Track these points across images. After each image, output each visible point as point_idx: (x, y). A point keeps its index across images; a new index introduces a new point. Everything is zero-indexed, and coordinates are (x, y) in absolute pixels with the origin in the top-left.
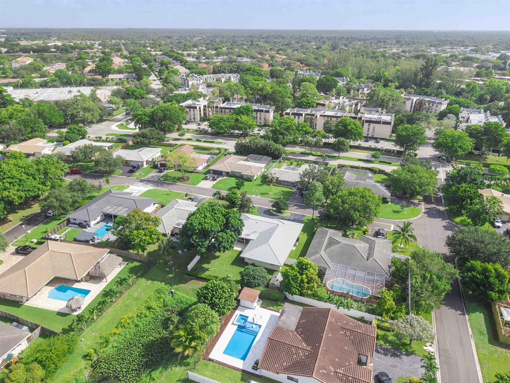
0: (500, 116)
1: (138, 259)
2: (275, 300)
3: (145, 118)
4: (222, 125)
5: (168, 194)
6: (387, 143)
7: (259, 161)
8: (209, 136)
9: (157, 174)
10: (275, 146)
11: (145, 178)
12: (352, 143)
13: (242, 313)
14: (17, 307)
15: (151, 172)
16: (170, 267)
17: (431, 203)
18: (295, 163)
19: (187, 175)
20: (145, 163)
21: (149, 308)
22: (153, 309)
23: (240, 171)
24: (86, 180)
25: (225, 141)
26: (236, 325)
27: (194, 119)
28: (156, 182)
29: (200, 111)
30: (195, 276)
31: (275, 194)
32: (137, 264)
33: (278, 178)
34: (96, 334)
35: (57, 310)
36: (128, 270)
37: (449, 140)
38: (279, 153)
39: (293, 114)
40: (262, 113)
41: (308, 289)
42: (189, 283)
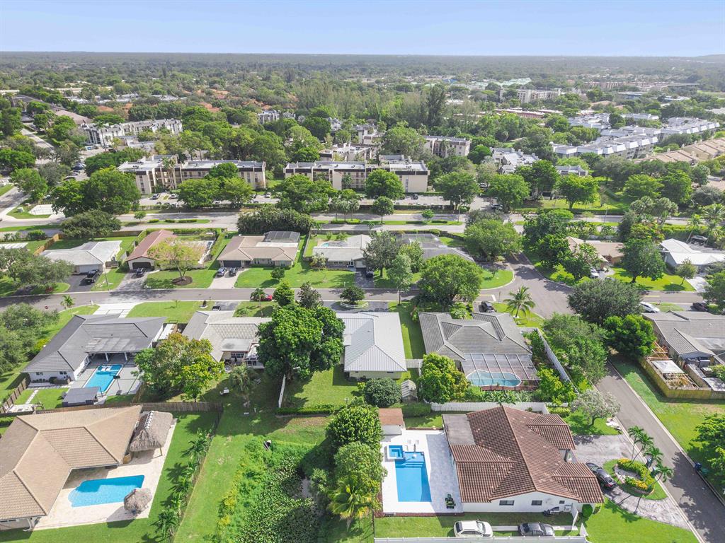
0: (534, 154)
1: (192, 409)
2: (419, 417)
3: (75, 196)
4: (203, 195)
5: (174, 308)
6: (426, 198)
7: (287, 239)
8: (181, 213)
9: (133, 280)
10: (298, 216)
11: (118, 289)
12: (394, 202)
13: (392, 443)
14: (25, 538)
15: (121, 279)
16: (249, 409)
17: (518, 263)
18: (334, 237)
19: (188, 274)
20: (104, 266)
21: (250, 475)
22: (259, 474)
23: (270, 257)
24: (31, 305)
25: (213, 218)
26: (391, 460)
27: (143, 190)
28: (140, 292)
29: (151, 178)
30: (294, 413)
31: (332, 281)
32: (195, 417)
33: (327, 259)
34: (196, 535)
35: (104, 521)
36: (186, 430)
37: (506, 186)
38: (307, 226)
39: (297, 171)
40: (250, 172)
41: (458, 391)
42: (289, 424)
